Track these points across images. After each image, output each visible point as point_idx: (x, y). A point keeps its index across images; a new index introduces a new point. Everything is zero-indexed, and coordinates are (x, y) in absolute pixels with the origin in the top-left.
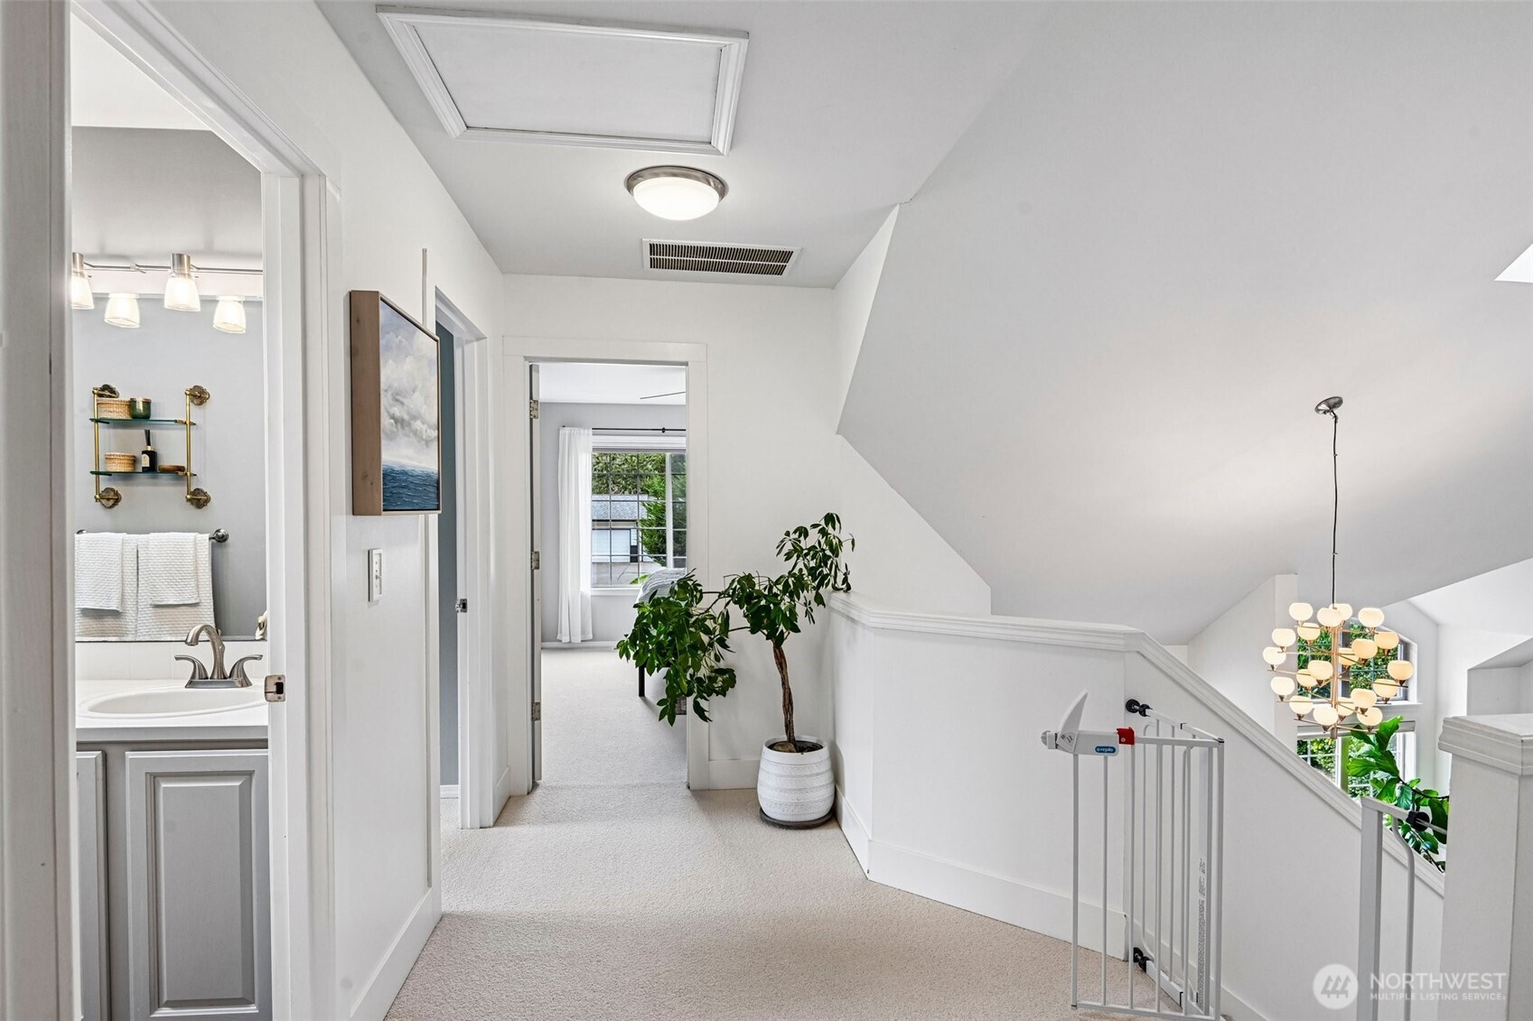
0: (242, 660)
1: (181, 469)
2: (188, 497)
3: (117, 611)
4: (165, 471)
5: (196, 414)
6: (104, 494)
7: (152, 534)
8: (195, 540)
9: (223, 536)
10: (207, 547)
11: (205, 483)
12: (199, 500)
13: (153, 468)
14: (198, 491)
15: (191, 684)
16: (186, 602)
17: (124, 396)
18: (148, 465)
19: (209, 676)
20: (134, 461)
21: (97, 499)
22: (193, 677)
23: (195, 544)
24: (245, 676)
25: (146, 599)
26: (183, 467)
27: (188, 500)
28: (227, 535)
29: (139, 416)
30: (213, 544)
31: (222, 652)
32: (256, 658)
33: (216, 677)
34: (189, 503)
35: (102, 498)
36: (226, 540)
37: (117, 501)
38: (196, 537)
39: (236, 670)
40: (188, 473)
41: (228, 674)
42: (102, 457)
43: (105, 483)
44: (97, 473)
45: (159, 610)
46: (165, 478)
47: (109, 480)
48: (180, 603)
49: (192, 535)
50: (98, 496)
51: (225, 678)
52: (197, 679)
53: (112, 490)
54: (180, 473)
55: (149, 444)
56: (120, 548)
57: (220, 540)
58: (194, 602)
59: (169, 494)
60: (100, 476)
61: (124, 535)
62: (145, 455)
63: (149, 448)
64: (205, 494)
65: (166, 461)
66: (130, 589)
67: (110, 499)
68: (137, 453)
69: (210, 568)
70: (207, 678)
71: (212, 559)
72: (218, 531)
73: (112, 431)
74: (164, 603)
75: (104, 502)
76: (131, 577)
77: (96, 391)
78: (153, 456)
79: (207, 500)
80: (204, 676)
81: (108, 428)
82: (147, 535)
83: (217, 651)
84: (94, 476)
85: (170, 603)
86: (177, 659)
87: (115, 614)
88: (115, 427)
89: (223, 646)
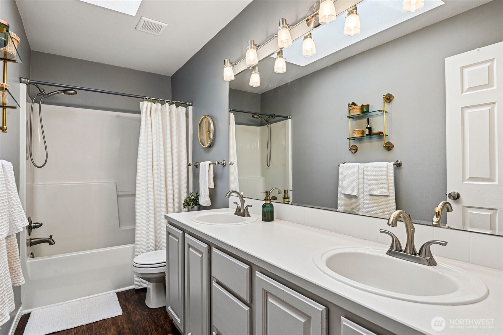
0: (429, 243)
1: (381, 133)
2: (384, 145)
3: (357, 196)
4: (375, 134)
5: (388, 107)
6: (352, 148)
7: (369, 163)
8: (387, 165)
9: (400, 164)
10: (393, 169)
11: (392, 139)
12: (389, 147)
13: (370, 133)
14: (389, 143)
15: (390, 253)
16: (383, 194)
17: (359, 105)
18: (368, 133)
19: (403, 249)
20: (363, 132)
21: (349, 149)
22: (392, 247)
23: (387, 167)
24: (432, 258)
25: (367, 192)
26: (382, 132)
27: (384, 147)
28: (401, 163)
29: (365, 111)
30: (395, 167)
31: (413, 233)
32: (442, 244)
33: (408, 252)
34: (384, 149)
35: (351, 149)
36: (400, 166)
37: (357, 150)
38: (387, 164)
39: (424, 249)
40: (384, 134)
41: (418, 251)
42: (351, 133)
43: (353, 143)
44: (349, 139)
45: (372, 197)
46: (375, 138)
47: (354, 142)
48: (381, 194)
49: (386, 163)
50: (350, 148)
51: (415, 254)
52: (394, 250)
53: (355, 146)
54: (381, 134)
55: (368, 124)
56: (357, 169)
57: (398, 165)
58: (387, 194)
59: (376, 145)
60: (351, 140)
61: (359, 164)
62: (367, 129)
63: (369, 126)
64: (391, 144)
65: (375, 130)
66: (361, 187)
67: (354, 149)
68: (364, 129)
69: (394, 179)
70: (401, 251)
71: (395, 175)
72: (397, 161)
73: (355, 122)
74: (374, 194)
75: (352, 151)
76: (361, 182)
77: (349, 105)
78: (370, 129)
79: (393, 147)
80: (399, 249)
81: (354, 120)
82: (367, 164)
83: (410, 232)
84: (349, 140)
85: (377, 194)
86: (381, 232)
87: (356, 197)
88: (356, 120)
89: (414, 229)
